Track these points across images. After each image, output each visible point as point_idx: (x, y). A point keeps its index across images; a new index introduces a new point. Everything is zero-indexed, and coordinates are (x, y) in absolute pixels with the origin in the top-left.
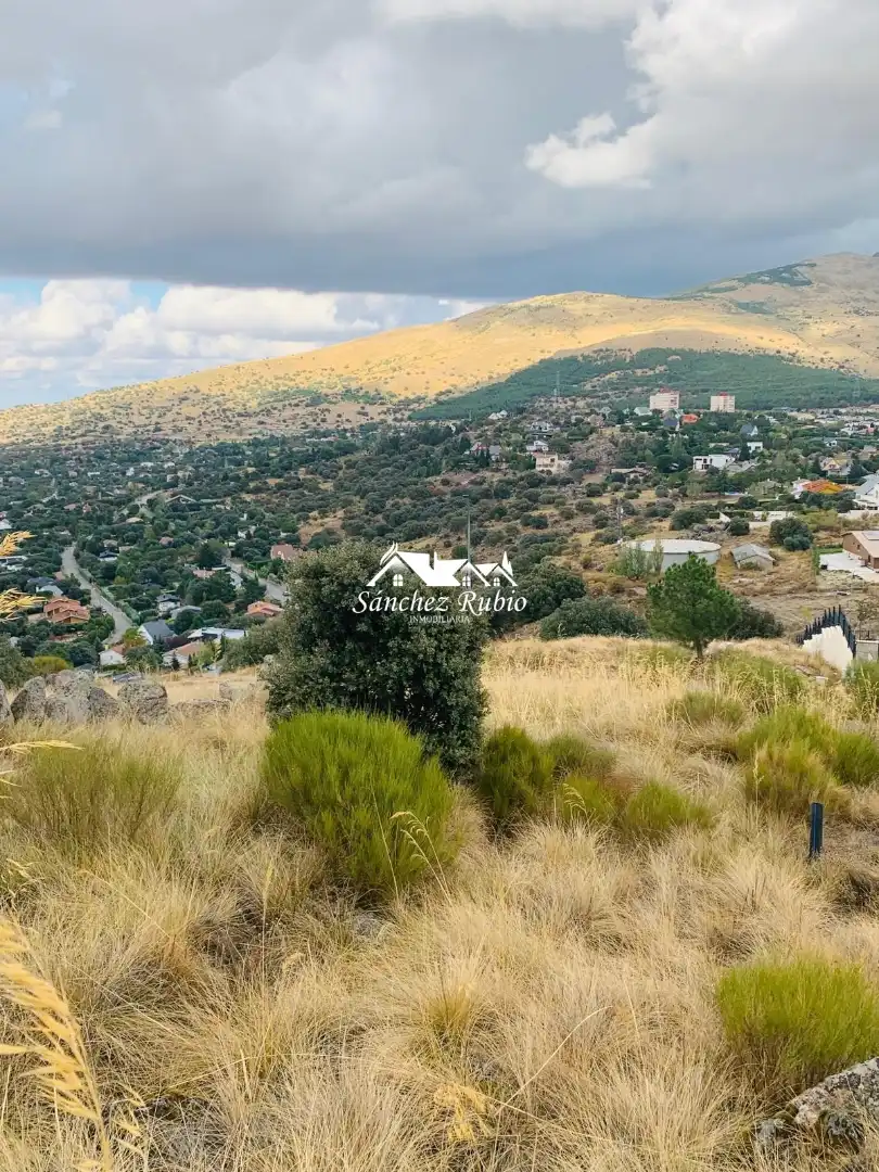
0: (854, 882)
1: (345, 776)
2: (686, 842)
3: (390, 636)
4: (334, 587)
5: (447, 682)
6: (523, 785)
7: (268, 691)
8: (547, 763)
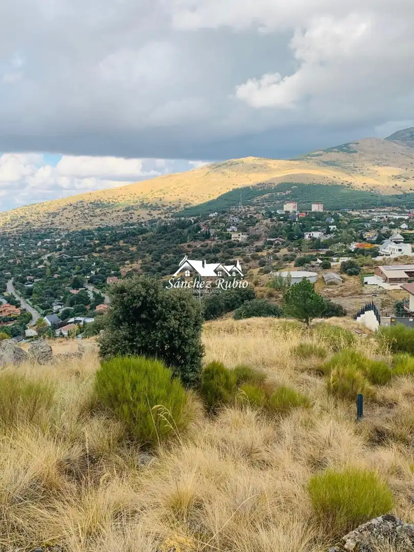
0: (378, 432)
1: (134, 387)
2: (298, 414)
3: (157, 320)
4: (130, 297)
5: (184, 341)
6: (222, 390)
7: (99, 348)
8: (233, 379)
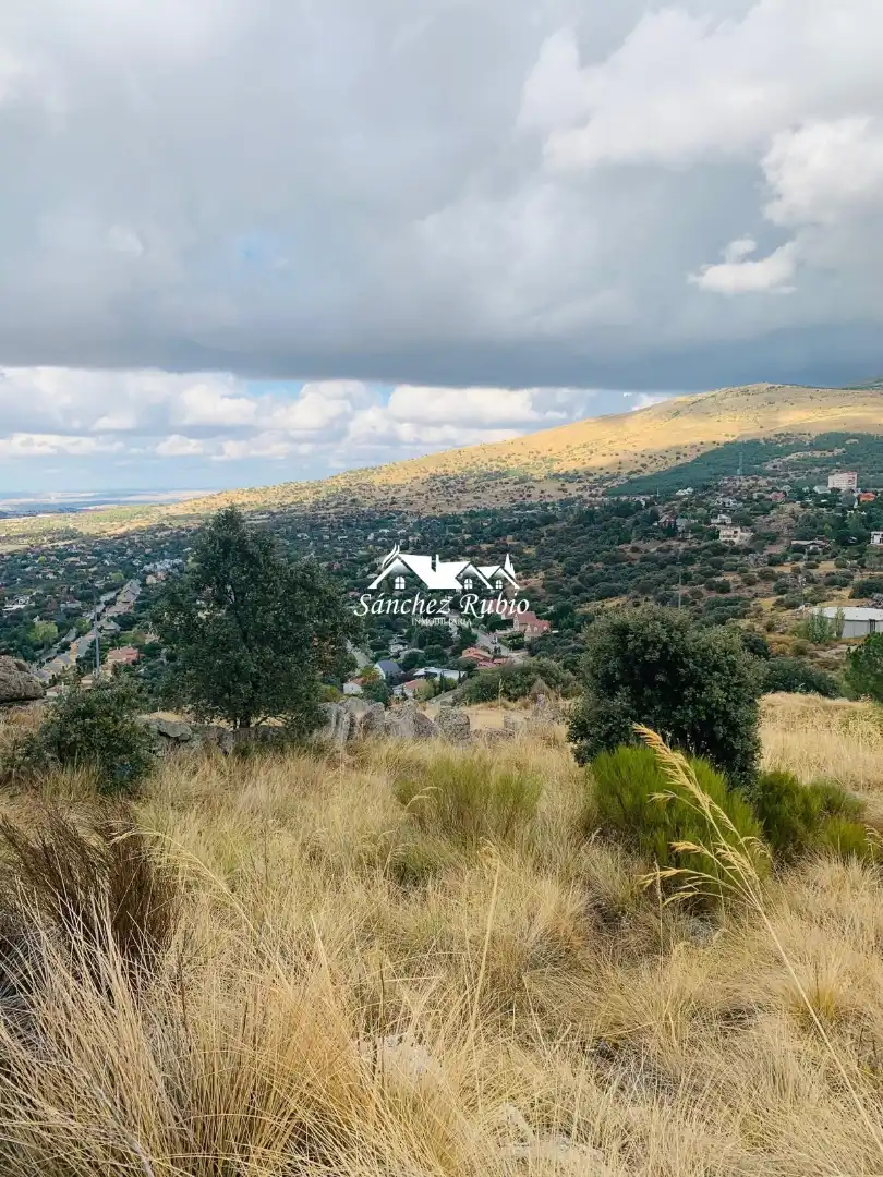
3: (685, 686)
4: (639, 643)
5: (733, 728)
6: (798, 824)
7: (567, 727)
